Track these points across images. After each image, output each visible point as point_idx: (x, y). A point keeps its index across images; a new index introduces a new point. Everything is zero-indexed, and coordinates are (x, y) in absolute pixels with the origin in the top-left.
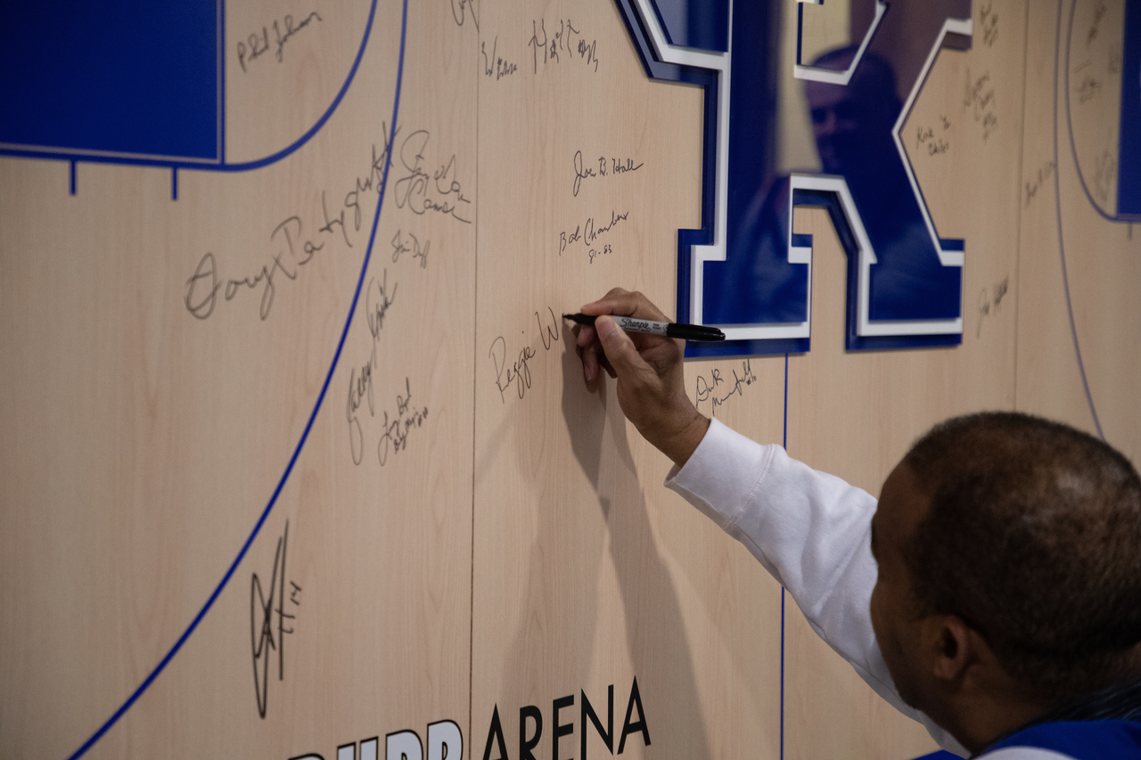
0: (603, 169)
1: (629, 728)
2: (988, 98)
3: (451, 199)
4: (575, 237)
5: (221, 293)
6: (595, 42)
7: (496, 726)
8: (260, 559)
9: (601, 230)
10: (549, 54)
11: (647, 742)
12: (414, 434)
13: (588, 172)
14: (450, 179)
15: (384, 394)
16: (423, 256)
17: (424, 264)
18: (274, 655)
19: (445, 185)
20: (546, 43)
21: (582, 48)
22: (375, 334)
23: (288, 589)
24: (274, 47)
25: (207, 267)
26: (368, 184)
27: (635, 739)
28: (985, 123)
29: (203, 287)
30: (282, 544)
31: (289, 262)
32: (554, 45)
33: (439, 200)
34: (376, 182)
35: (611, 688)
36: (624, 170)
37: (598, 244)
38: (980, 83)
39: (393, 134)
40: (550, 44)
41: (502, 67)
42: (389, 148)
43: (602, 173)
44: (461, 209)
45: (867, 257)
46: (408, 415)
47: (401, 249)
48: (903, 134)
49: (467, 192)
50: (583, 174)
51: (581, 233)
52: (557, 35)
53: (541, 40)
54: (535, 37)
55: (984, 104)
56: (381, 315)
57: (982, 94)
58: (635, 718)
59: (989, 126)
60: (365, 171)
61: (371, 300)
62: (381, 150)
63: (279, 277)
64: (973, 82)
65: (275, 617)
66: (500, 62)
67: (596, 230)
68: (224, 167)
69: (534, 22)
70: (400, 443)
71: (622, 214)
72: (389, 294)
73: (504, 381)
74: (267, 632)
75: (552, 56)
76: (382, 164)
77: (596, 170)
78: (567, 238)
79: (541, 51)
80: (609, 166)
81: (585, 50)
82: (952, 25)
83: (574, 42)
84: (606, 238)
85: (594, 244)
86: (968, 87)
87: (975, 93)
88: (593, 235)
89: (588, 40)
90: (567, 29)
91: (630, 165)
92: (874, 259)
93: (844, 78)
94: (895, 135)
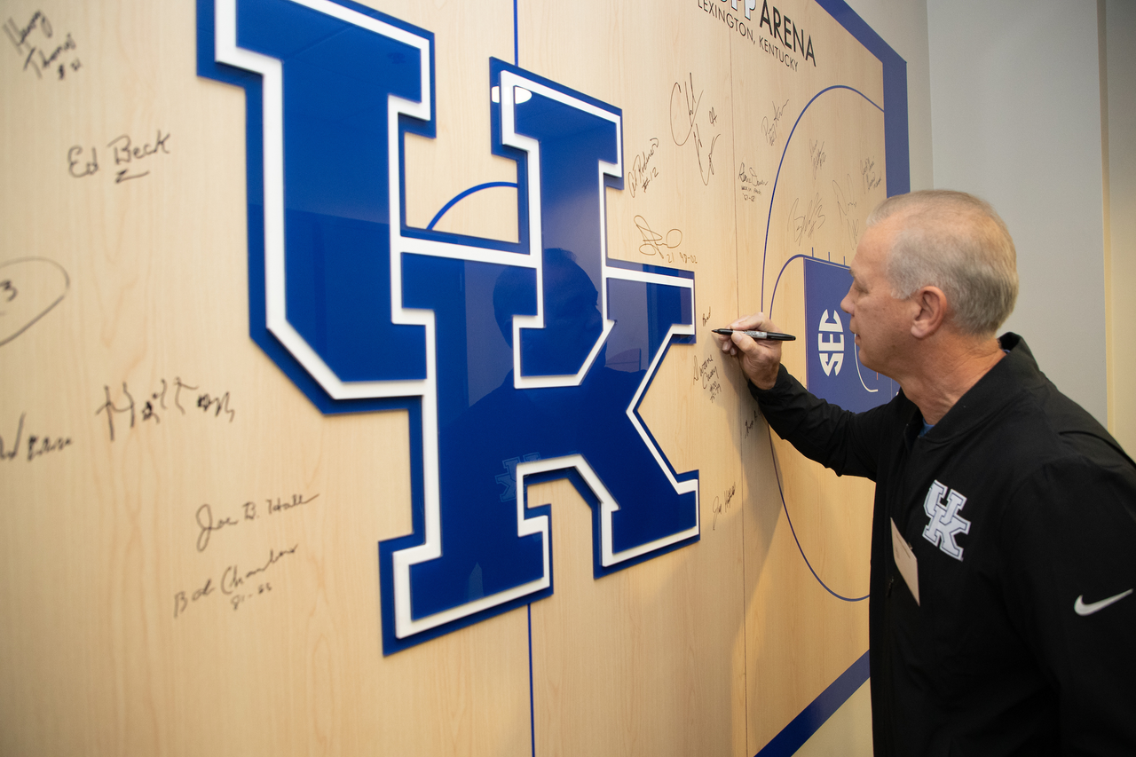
0: (250, 513)
2: (712, 374)
4: (205, 591)
6: (227, 394)
9: (250, 574)
10: (139, 416)
13: (221, 523)
20: (132, 406)
21: (202, 402)
28: (711, 389)
32: (149, 406)
36: (287, 506)
37: (250, 585)
38: (706, 364)
40: (140, 406)
41: (38, 446)
43: (248, 517)
45: (609, 506)
48: (640, 411)
50: (215, 525)
51: (216, 584)
52: (155, 396)
53: (122, 403)
54: (109, 404)
55: (708, 377)
57: (708, 371)
59: (714, 391)
64: (700, 364)
66: (33, 440)
67: (242, 575)
69: (107, 388)
71: (286, 548)
75: (147, 417)
77: (238, 513)
78: (189, 596)
79: (122, 420)
80: (262, 508)
81: (210, 403)
82: (675, 329)
83: (190, 399)
84: (261, 579)
85: (240, 590)
86: (695, 368)
87: (702, 371)
88: (237, 582)
89: (215, 393)
90: (172, 389)
91: (297, 500)
92: (615, 507)
93: (575, 380)
94: (630, 413)
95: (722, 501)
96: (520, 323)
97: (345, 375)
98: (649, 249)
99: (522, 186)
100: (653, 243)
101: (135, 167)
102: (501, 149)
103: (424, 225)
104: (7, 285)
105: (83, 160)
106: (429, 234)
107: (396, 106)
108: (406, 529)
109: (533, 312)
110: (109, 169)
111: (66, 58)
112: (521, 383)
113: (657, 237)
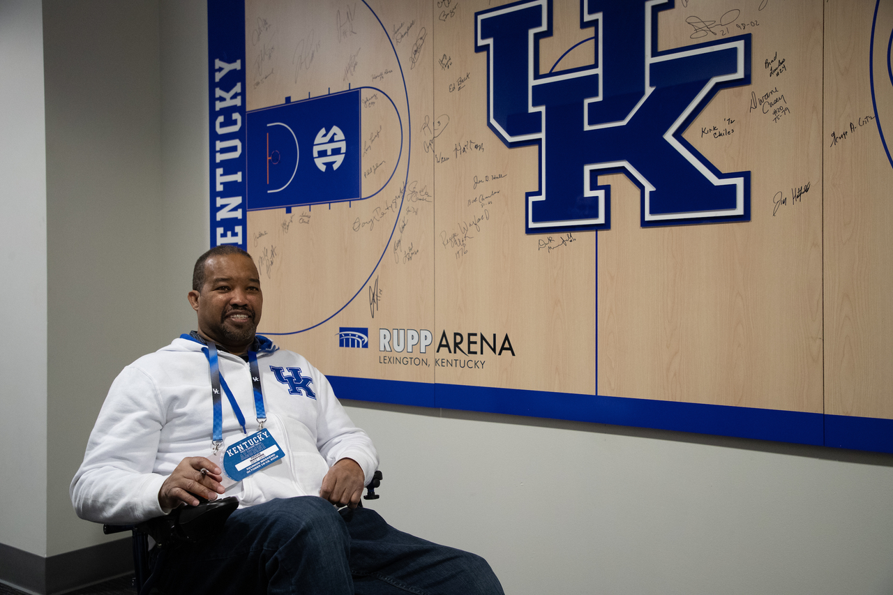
0: (487, 179)
1: (503, 348)
2: (776, 101)
3: (425, 197)
4: (475, 201)
5: (361, 226)
6: (482, 144)
7: (444, 335)
8: (372, 283)
9: (487, 197)
11: (513, 354)
12: (414, 256)
13: (480, 181)
14: (424, 191)
15: (405, 246)
16: (416, 212)
17: (416, 214)
18: (375, 305)
19: (423, 193)
21: (476, 147)
22: (401, 232)
23: (379, 291)
24: (373, 171)
25: (358, 220)
26: (399, 197)
27: (507, 353)
28: (775, 112)
29: (357, 225)
30: (377, 281)
31: (377, 218)
32: (464, 148)
33: (421, 198)
34: (401, 196)
35: (495, 335)
36: (497, 178)
37: (486, 201)
38: (767, 96)
39: (406, 184)
40: (462, 149)
41: (443, 159)
42: (405, 187)
44: (428, 199)
45: (649, 188)
46: (411, 252)
47: (409, 211)
48: (684, 135)
49: (431, 193)
50: (478, 182)
51: (478, 199)
52: (465, 146)
53: (459, 148)
54: (456, 148)
55: (771, 105)
56: (403, 228)
57: (772, 99)
58: (507, 345)
60: (398, 193)
61: (400, 224)
62: (402, 188)
63: (375, 221)
64: (759, 96)
65: (375, 296)
67: (484, 197)
68: (361, 199)
69: (455, 145)
70: (410, 258)
71: (496, 191)
72: (405, 222)
73: (446, 243)
74: (373, 299)
75: (463, 152)
76: (403, 192)
77: (484, 179)
78: (471, 201)
79: (458, 152)
80: (490, 178)
81: (478, 147)
83: (473, 145)
84: (489, 199)
85: (484, 202)
86: (753, 100)
87: (761, 101)
88: (483, 199)
89: (479, 144)
90: (469, 143)
91: (500, 176)
92: (653, 189)
93: (624, 123)
94: (669, 137)
95: (789, 196)
96: (587, 102)
97: (511, 134)
98: (702, 33)
99: (596, 38)
100: (706, 28)
101: (462, 86)
102: (584, 25)
103: (547, 71)
104: (439, 122)
105: (452, 87)
106: (551, 74)
107: (532, 32)
108: (536, 189)
109: (596, 95)
110: (457, 87)
111: (449, 63)
112: (587, 128)
113: (707, 24)
